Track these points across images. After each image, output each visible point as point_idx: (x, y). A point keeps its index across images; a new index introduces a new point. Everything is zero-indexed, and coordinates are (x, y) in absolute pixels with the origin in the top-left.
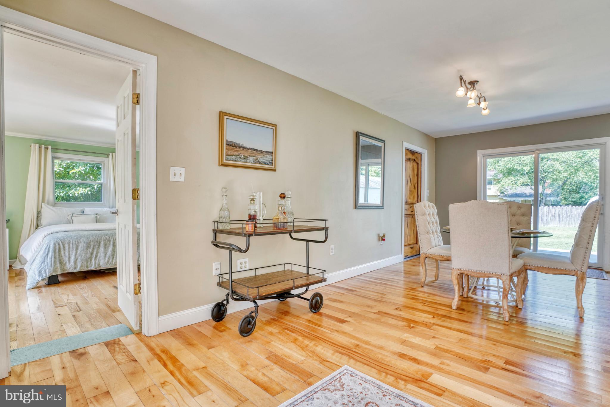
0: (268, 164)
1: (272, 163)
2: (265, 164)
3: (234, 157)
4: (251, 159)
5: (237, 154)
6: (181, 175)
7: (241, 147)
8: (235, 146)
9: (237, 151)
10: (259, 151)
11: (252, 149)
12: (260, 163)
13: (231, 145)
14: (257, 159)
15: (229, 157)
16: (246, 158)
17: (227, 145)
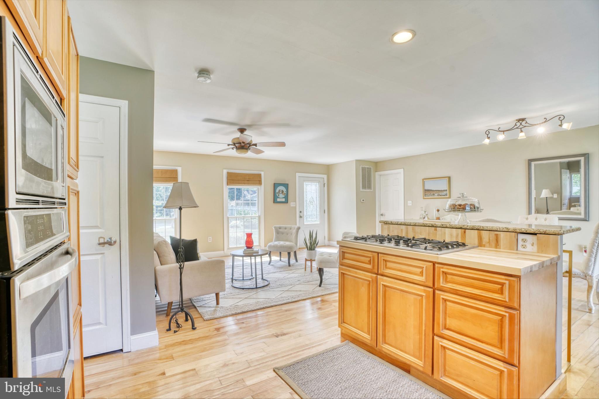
0: (445, 196)
1: (447, 195)
2: (443, 196)
3: (428, 195)
4: (436, 194)
5: (430, 193)
6: (409, 203)
7: (432, 190)
8: (429, 191)
9: (430, 192)
10: (440, 190)
11: (436, 190)
12: (441, 196)
13: (427, 191)
14: (439, 194)
15: (427, 195)
16: (434, 194)
17: (425, 191)
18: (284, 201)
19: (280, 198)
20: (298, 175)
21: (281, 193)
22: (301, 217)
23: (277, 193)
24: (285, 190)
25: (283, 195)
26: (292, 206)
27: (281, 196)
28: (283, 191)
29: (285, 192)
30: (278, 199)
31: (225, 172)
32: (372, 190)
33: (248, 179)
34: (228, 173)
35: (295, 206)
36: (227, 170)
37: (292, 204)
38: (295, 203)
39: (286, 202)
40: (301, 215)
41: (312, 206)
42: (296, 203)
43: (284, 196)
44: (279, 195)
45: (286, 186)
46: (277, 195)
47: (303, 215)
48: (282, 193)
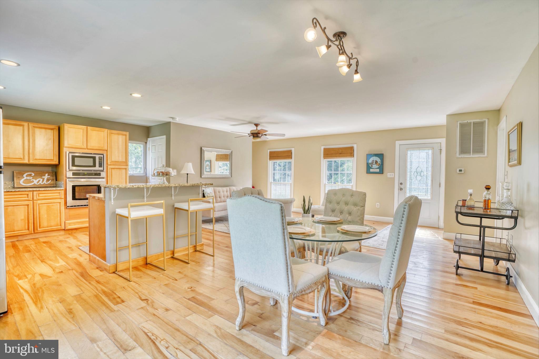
5: (511, 156)
11: (514, 151)
12: (515, 160)
13: (511, 152)
15: (510, 160)
16: (513, 158)
17: (509, 152)
18: (378, 171)
19: (374, 169)
20: (398, 143)
21: (374, 163)
22: (401, 189)
23: (370, 164)
24: (379, 160)
25: (377, 165)
26: (389, 176)
27: (375, 166)
28: (376, 162)
29: (379, 163)
30: (371, 169)
31: (322, 148)
32: (486, 155)
33: (341, 152)
34: (324, 149)
35: (394, 177)
36: (325, 146)
37: (389, 175)
38: (393, 174)
39: (381, 171)
40: (402, 186)
41: (419, 178)
42: (395, 173)
43: (378, 167)
44: (372, 165)
45: (381, 156)
46: (370, 166)
47: (405, 187)
48: (376, 163)
